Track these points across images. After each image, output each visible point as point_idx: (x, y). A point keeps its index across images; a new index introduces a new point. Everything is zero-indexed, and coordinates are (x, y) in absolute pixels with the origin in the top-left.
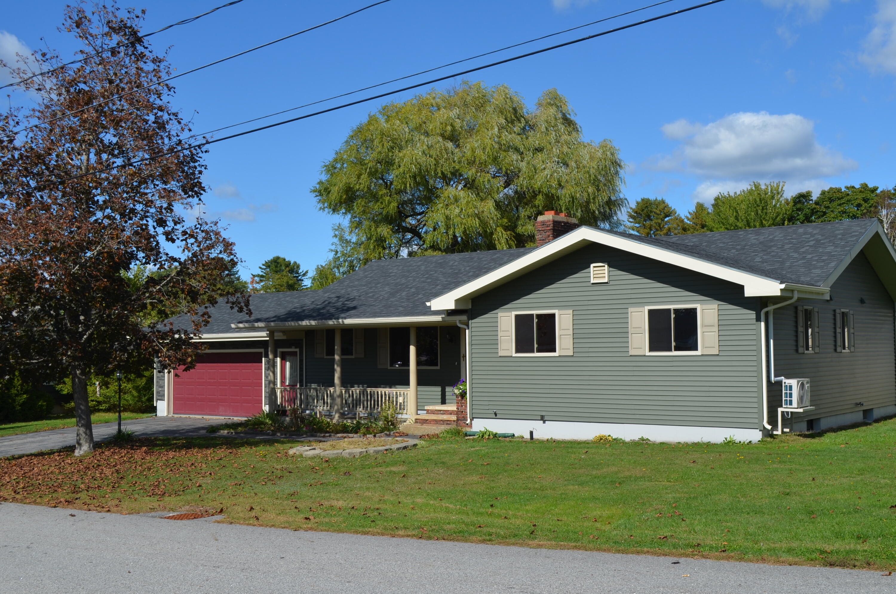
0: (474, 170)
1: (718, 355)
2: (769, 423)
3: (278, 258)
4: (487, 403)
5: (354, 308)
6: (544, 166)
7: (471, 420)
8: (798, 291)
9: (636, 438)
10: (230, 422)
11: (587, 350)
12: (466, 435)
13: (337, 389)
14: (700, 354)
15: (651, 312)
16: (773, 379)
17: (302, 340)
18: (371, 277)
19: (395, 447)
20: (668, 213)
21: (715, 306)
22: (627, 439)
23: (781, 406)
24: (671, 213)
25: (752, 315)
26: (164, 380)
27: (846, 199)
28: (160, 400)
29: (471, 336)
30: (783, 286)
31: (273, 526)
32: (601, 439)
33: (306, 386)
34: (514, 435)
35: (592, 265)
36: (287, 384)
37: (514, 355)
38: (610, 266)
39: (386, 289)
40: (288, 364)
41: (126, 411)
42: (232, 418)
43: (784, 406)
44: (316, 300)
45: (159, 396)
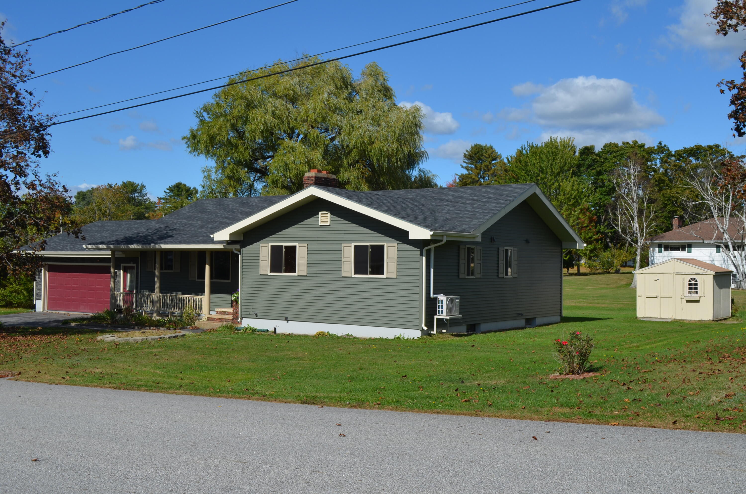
0: (306, 127)
1: (396, 278)
2: (426, 325)
3: (180, 184)
4: (251, 307)
5: (171, 236)
6: (359, 125)
7: (241, 319)
8: (447, 236)
9: (344, 334)
10: (86, 316)
11: (315, 272)
12: (237, 329)
13: (156, 295)
14: (385, 277)
15: (356, 247)
16: (432, 295)
17: (138, 258)
18: (193, 212)
19: (167, 336)
20: (494, 156)
21: (395, 245)
22: (339, 335)
23: (436, 315)
24: (498, 157)
25: (417, 251)
26: (41, 284)
27: (620, 152)
28: (38, 299)
29: (242, 260)
30: (432, 233)
31: (40, 382)
32: (320, 334)
33: (140, 292)
34: (268, 330)
35: (320, 213)
36: (128, 290)
37: (270, 274)
38: (331, 214)
39: (200, 222)
40: (128, 275)
41: (20, 307)
42: (88, 314)
43: (438, 314)
44: (150, 229)
45: (37, 296)
